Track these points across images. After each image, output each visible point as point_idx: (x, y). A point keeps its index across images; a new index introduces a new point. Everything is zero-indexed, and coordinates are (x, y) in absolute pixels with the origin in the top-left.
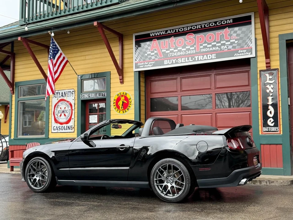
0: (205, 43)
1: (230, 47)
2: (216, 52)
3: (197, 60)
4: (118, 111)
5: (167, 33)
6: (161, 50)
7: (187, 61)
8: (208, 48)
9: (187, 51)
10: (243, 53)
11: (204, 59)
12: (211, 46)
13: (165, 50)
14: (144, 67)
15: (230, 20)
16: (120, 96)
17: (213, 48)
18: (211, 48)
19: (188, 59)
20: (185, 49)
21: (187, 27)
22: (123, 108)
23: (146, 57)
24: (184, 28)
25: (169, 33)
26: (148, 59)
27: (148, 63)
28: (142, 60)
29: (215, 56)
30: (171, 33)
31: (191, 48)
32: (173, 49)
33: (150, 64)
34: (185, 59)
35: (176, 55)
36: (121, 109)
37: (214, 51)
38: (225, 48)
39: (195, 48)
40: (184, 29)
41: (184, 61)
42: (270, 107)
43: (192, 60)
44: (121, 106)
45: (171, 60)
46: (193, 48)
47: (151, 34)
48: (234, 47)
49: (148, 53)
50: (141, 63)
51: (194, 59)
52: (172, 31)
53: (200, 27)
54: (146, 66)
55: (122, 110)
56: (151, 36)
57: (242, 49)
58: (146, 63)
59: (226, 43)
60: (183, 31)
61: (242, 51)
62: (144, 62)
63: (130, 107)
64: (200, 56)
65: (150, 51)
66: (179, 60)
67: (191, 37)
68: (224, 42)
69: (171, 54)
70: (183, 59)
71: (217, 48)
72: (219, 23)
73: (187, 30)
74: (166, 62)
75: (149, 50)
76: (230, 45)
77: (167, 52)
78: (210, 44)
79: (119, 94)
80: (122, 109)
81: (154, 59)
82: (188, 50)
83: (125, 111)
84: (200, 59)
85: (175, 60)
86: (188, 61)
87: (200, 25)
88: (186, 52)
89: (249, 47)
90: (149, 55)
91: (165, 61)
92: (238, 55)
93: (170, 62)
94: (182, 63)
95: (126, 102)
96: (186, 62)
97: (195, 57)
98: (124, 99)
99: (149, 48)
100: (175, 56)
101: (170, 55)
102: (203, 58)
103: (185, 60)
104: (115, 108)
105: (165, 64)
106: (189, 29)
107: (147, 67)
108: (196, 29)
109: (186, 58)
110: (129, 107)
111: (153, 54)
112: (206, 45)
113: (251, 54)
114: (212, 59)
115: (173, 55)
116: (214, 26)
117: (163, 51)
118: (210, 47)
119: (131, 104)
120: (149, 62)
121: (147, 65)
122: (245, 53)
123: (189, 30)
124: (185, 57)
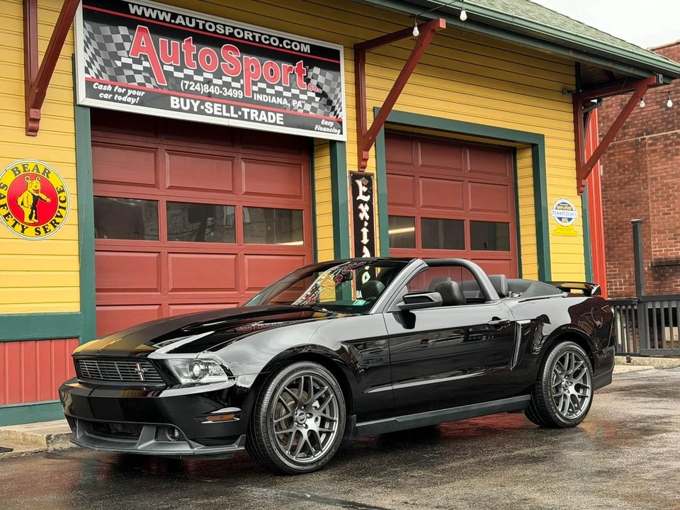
0: (262, 80)
1: (308, 107)
2: (284, 111)
3: (246, 117)
4: (18, 227)
5: (177, 22)
6: (162, 64)
7: (225, 114)
8: (268, 94)
9: (226, 90)
10: (328, 127)
11: (260, 120)
12: (272, 91)
13: (171, 69)
14: (112, 100)
15: (305, 44)
16: (23, 176)
17: (278, 98)
18: (274, 98)
19: (228, 111)
20: (219, 82)
21: (224, 25)
22: (36, 218)
23: (119, 71)
24: (218, 26)
25: (180, 24)
26: (123, 79)
27: (126, 93)
28: (105, 77)
29: (282, 119)
30: (186, 26)
31: (234, 84)
32: (191, 73)
33: (131, 96)
34: (222, 108)
35: (199, 89)
36: (27, 219)
37: (280, 106)
38: (299, 108)
39: (242, 86)
40: (216, 28)
41: (218, 111)
42: (365, 250)
43: (236, 116)
44: (27, 212)
45: (188, 101)
46: (238, 85)
47: (130, 6)
48: (313, 109)
49: (125, 60)
50: (104, 85)
51: (240, 113)
52: (187, 19)
53: (251, 39)
54: (120, 98)
55: (34, 224)
56: (133, 11)
57: (327, 118)
58: (120, 90)
59: (302, 96)
60: (215, 32)
61: (326, 123)
62: (114, 83)
63: (61, 217)
64: (252, 111)
65: (129, 57)
66: (207, 104)
67: (233, 56)
68: (297, 92)
69: (187, 82)
70: (216, 105)
71: (285, 102)
72: (287, 44)
73: (224, 34)
74: (174, 101)
75: (128, 52)
76: (307, 102)
77: (177, 74)
78: (272, 87)
79: (21, 169)
80: (34, 220)
81: (143, 85)
82: (228, 85)
83: (45, 229)
84: (252, 119)
85: (198, 102)
86: (228, 115)
87: (252, 32)
88: (223, 91)
89: (337, 117)
90: (128, 66)
91: (172, 98)
92: (321, 129)
93: (185, 105)
94: (213, 115)
95: (48, 200)
96: (222, 116)
97: (243, 109)
98: (39, 187)
99: (127, 45)
100: (196, 92)
101: (184, 84)
102: (259, 116)
103: (222, 111)
104: (7, 215)
105: (173, 106)
106: (227, 34)
107: (121, 102)
108: (243, 38)
109: (224, 106)
110: (57, 216)
111: (140, 68)
112: (263, 86)
113: (341, 133)
114: (275, 124)
115: (191, 88)
116: (278, 46)
117: (166, 68)
118: (272, 95)
119: (64, 208)
120: (127, 88)
121: (123, 95)
122: (332, 128)
123: (227, 36)
124: (222, 104)
